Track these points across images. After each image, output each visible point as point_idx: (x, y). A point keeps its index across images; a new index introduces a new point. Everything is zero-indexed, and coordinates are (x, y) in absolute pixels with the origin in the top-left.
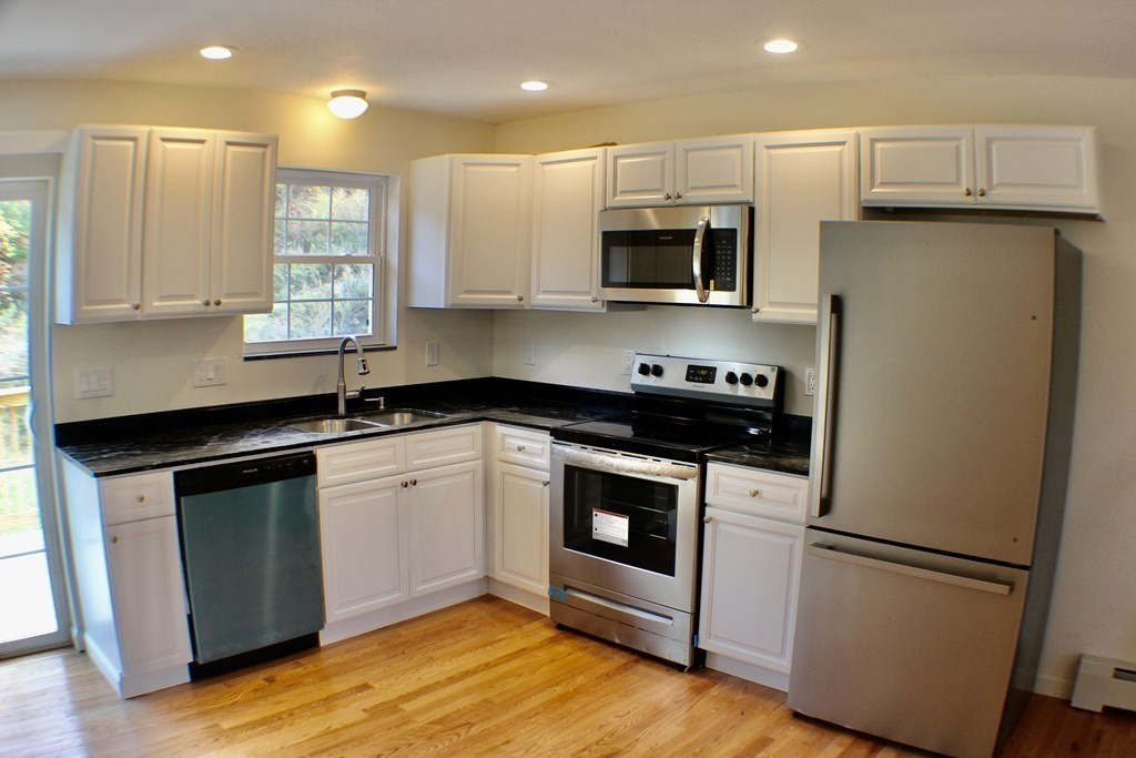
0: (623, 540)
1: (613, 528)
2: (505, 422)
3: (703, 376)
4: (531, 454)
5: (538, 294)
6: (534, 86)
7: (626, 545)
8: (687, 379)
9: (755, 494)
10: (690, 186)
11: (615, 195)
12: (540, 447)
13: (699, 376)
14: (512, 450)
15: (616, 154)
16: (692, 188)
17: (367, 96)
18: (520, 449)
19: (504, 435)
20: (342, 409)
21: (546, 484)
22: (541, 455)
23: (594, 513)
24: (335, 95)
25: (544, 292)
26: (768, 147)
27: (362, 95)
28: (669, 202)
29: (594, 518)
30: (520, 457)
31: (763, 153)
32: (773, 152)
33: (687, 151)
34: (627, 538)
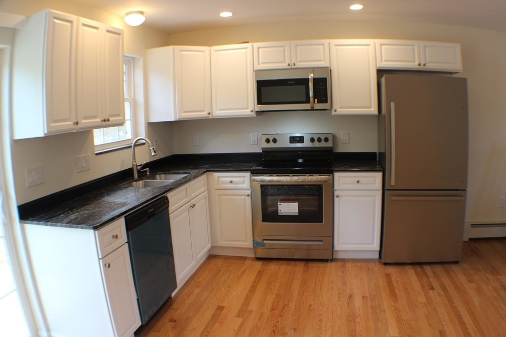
0: (295, 213)
1: (289, 208)
2: (218, 171)
3: (298, 140)
4: (236, 183)
5: (217, 111)
6: (226, 14)
7: (297, 214)
8: (290, 143)
9: (358, 182)
10: (299, 60)
11: (259, 64)
12: (242, 179)
13: (296, 140)
14: (226, 183)
15: (259, 46)
16: (300, 61)
17: (144, 14)
18: (231, 182)
19: (219, 177)
20: (136, 176)
21: (248, 196)
22: (243, 183)
23: (279, 204)
24: (127, 14)
25: (220, 110)
26: (336, 45)
27: (142, 13)
28: (289, 67)
29: (279, 206)
30: (231, 186)
31: (333, 48)
32: (338, 47)
33: (296, 46)
34: (297, 211)
